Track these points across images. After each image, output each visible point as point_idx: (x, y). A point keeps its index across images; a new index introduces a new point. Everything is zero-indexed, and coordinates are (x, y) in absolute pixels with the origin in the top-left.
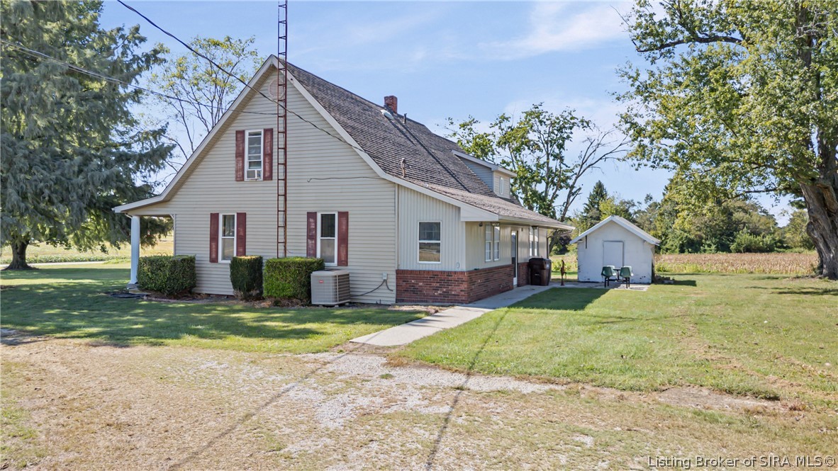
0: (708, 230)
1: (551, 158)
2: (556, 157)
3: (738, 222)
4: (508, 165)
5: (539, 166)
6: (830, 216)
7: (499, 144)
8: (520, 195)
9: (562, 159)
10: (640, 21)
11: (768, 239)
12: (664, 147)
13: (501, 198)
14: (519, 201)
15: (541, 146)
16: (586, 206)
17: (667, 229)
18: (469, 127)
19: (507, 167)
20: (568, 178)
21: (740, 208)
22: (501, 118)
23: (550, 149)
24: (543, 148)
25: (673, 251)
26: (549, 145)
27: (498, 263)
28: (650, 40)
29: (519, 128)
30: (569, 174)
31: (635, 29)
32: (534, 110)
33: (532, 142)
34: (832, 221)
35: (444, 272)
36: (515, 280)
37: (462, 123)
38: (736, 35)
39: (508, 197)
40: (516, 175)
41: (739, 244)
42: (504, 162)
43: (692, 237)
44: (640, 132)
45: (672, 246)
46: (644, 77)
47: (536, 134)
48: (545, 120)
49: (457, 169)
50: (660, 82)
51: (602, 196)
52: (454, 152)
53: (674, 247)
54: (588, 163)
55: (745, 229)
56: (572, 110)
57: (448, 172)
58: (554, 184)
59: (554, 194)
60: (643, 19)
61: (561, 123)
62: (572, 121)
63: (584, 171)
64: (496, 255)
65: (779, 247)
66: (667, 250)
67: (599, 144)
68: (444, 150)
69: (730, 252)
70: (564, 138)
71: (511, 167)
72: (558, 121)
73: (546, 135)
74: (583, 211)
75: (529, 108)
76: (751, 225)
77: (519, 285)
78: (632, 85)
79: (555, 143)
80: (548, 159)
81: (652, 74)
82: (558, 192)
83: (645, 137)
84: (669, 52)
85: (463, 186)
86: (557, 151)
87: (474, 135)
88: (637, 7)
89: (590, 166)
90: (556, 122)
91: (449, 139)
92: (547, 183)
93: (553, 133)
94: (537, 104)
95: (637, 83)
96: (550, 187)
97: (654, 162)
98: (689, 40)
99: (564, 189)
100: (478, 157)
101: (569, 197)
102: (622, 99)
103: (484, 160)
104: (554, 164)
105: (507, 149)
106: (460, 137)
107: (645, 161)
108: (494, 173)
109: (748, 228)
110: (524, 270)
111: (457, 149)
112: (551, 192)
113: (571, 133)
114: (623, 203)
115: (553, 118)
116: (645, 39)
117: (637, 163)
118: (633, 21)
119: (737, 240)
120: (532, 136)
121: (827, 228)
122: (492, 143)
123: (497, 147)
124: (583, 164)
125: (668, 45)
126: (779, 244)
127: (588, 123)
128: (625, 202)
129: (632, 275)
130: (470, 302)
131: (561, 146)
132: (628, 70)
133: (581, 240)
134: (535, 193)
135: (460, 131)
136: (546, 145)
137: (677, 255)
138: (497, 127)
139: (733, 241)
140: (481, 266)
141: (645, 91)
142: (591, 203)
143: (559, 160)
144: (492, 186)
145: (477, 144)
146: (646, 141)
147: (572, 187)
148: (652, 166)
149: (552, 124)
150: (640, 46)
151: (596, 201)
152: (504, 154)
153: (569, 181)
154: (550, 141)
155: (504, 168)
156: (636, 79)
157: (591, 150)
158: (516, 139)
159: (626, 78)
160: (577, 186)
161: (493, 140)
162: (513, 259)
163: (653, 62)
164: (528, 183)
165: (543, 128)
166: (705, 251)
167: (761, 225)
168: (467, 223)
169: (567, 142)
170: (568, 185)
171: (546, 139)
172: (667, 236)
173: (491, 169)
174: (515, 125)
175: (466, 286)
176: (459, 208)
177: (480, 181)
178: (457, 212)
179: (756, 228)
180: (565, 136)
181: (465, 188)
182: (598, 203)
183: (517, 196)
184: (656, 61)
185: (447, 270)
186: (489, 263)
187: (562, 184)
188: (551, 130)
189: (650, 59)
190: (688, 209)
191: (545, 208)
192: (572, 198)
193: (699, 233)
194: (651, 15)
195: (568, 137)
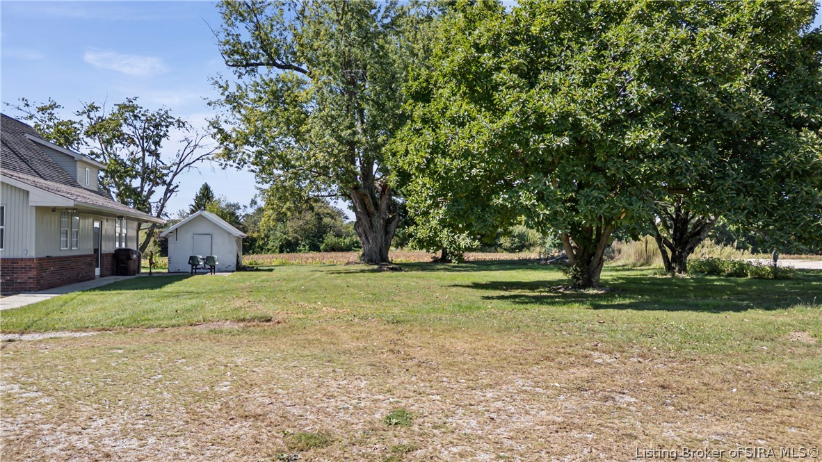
0: (303, 232)
1: (147, 154)
2: (152, 153)
3: (326, 226)
4: (99, 157)
5: (135, 161)
6: (369, 216)
7: (87, 134)
8: (112, 189)
9: (158, 156)
10: (228, 38)
11: (347, 241)
12: (247, 152)
13: (85, 189)
14: (111, 195)
15: (137, 141)
16: (192, 207)
17: (269, 231)
18: (49, 111)
19: (97, 159)
20: (164, 175)
21: (328, 214)
22: (90, 106)
23: (145, 145)
24: (138, 143)
25: (274, 252)
26: (145, 140)
27: (75, 251)
28: (237, 57)
29: (110, 119)
30: (165, 171)
31: (224, 45)
32: (127, 103)
33: (127, 136)
34: (370, 221)
35: (8, 259)
36: (98, 271)
37: (40, 106)
38: (304, 67)
39: (95, 189)
40: (106, 167)
41: (326, 245)
42: (92, 153)
43: (290, 238)
44: (226, 137)
45: (273, 246)
46: (232, 89)
47: (131, 127)
48: (140, 115)
49: (32, 154)
50: (246, 95)
51: (209, 198)
52: (28, 136)
53: (275, 247)
54: (186, 162)
55: (332, 232)
56: (168, 109)
57: (18, 156)
58: (150, 180)
59: (150, 190)
60: (231, 37)
61: (158, 120)
62: (169, 120)
63: (181, 170)
64: (74, 243)
65: (356, 247)
66: (269, 250)
67: (196, 145)
68: (14, 133)
69: (320, 251)
70: (161, 136)
71: (102, 159)
72: (154, 118)
73: (141, 131)
74: (189, 212)
75: (123, 101)
76: (336, 229)
77: (102, 276)
78: (222, 94)
79: (151, 139)
80: (144, 155)
81: (239, 87)
82: (154, 188)
83: (230, 142)
84: (253, 70)
85: (37, 172)
86: (153, 147)
87: (56, 121)
88: (225, 26)
89: (187, 165)
90: (152, 119)
91: (24, 121)
92: (143, 180)
93: (149, 129)
94: (131, 97)
95: (227, 93)
96: (146, 183)
97: (239, 164)
98: (268, 64)
99: (161, 186)
100: (61, 145)
101: (166, 194)
102: (213, 105)
103: (68, 148)
104: (149, 160)
105: (97, 141)
106: (38, 121)
107: (231, 162)
108: (78, 164)
109: (334, 231)
110: (108, 261)
111: (33, 133)
112: (147, 188)
113: (167, 131)
114: (228, 206)
115: (149, 115)
116: (233, 55)
117: (224, 163)
118: (222, 37)
119: (325, 241)
120: (126, 129)
121: (367, 226)
122: (78, 132)
123: (85, 137)
124: (180, 162)
125: (252, 65)
126: (356, 245)
127: (184, 124)
128: (231, 205)
129: (217, 263)
130: (39, 290)
131: (157, 143)
132: (218, 79)
133: (171, 233)
134: (128, 188)
135: (39, 115)
136: (141, 141)
137: (277, 255)
138: (85, 116)
139: (322, 242)
140: (55, 253)
141: (234, 101)
142: (197, 204)
143: (154, 157)
144: (76, 176)
145: (59, 131)
146: (232, 146)
147: (170, 184)
148: (236, 167)
149: (147, 119)
150: (228, 61)
151: (202, 203)
152: (94, 145)
153: (165, 178)
154: (146, 137)
155: (92, 159)
156: (226, 89)
157: (188, 151)
158: (107, 131)
159: (217, 86)
160: (174, 183)
161: (81, 129)
162: (96, 251)
163: (239, 77)
164: (121, 177)
165: (138, 124)
166: (300, 251)
167: (343, 228)
168: (37, 208)
169: (164, 140)
170: (164, 182)
171: (142, 135)
172: (268, 238)
173: (74, 158)
174: (107, 116)
175: (35, 273)
176: (28, 192)
177: (61, 170)
178: (25, 196)
179: (340, 231)
180: (162, 134)
181: (39, 174)
182: (204, 205)
183: (109, 191)
184: (243, 76)
185: (12, 257)
186: (64, 251)
187: (158, 180)
188: (146, 126)
189: (238, 74)
190: (272, 209)
191: (140, 203)
192: (169, 195)
193: (296, 235)
194: (237, 36)
195: (165, 135)
